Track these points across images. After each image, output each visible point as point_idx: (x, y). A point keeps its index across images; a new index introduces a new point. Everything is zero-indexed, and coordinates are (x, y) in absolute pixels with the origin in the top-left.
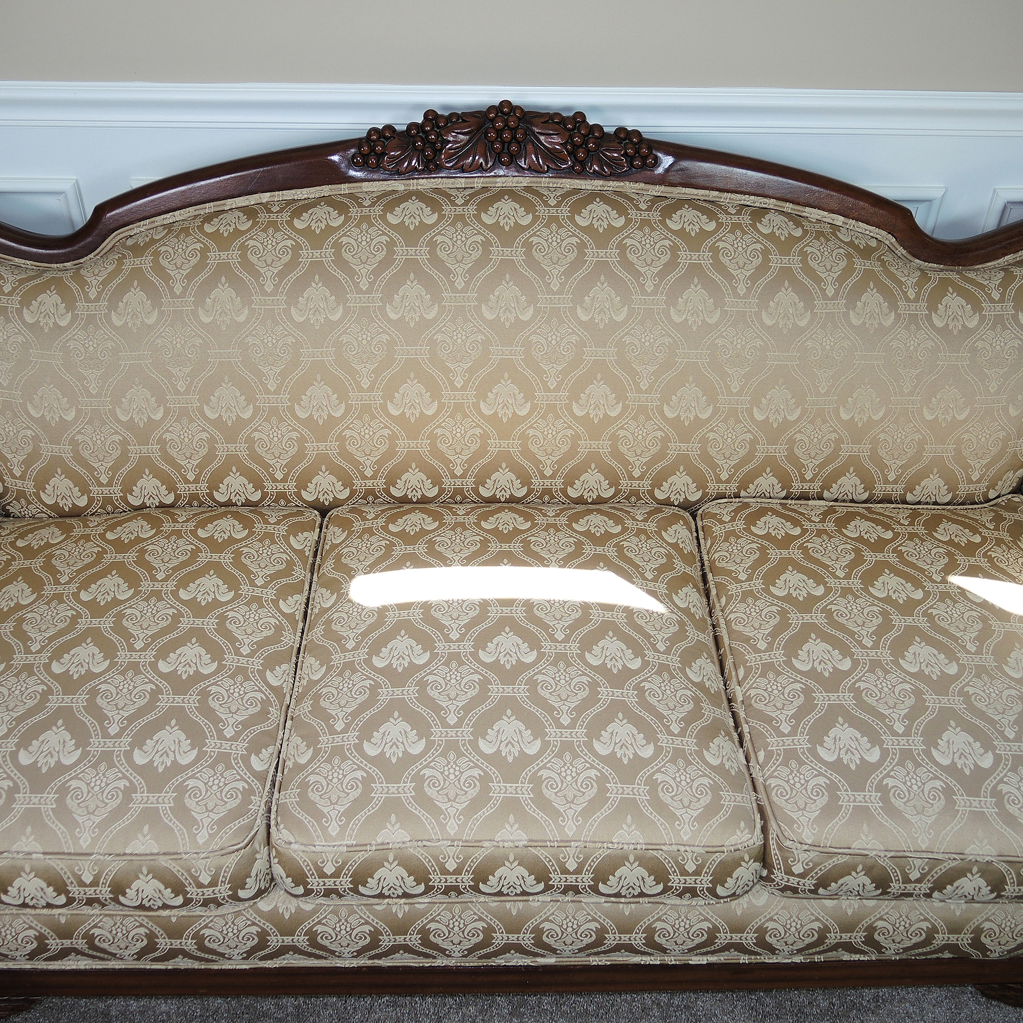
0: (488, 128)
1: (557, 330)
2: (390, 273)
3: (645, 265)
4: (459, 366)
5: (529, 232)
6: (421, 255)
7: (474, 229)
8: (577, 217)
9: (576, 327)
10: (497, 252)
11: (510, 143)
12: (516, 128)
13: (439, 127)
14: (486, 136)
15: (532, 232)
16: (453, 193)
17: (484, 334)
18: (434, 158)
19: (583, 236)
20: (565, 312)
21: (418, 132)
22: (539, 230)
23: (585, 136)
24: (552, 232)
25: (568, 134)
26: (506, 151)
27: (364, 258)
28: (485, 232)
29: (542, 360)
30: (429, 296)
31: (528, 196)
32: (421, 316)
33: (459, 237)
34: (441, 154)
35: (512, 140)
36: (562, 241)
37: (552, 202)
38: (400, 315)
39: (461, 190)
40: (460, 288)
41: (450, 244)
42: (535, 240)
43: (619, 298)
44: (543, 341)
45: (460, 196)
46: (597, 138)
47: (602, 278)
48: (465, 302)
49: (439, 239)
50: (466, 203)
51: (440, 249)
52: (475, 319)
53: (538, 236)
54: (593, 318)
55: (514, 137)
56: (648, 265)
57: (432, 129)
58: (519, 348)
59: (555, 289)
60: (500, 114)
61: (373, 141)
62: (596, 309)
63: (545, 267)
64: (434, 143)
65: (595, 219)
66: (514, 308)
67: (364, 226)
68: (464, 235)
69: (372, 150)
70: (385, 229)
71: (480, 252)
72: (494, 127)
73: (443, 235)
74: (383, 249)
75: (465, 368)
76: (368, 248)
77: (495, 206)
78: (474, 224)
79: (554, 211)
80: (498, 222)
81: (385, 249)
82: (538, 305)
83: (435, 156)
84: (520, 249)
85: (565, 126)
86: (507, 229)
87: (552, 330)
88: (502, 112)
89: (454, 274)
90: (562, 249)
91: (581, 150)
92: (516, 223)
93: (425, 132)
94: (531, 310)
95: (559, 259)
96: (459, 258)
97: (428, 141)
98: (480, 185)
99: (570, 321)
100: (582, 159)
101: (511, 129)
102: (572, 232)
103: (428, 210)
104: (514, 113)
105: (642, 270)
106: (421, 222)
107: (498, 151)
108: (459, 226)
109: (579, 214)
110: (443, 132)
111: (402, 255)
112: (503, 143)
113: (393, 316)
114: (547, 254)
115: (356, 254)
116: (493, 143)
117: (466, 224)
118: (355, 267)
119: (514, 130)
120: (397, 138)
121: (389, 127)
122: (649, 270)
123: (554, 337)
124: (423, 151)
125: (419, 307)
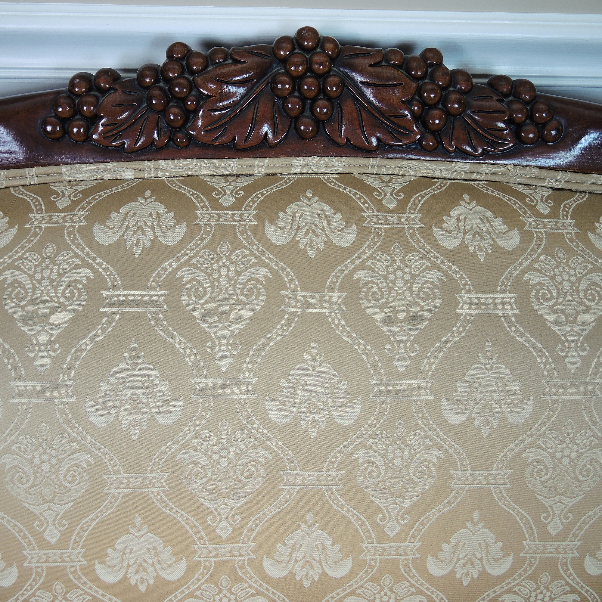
0: (278, 74)
1: (404, 441)
2: (92, 340)
3: (564, 321)
4: (224, 504)
5: (353, 262)
6: (152, 306)
7: (252, 254)
8: (437, 233)
9: (438, 435)
10: (294, 300)
11: (314, 100)
12: (325, 75)
13: (192, 72)
14: (274, 89)
15: (358, 262)
16: (217, 184)
17: (269, 449)
18: (184, 125)
19: (450, 268)
20: (419, 410)
21: (157, 81)
22: (370, 258)
23: (443, 89)
24: (394, 261)
25: (414, 85)
26: (307, 113)
27: (44, 311)
28: (271, 259)
29: (375, 492)
30: (166, 383)
31: (347, 190)
32: (152, 421)
33: (224, 270)
34: (196, 118)
35: (317, 95)
36: (414, 277)
37: (390, 202)
38: (110, 419)
39: (231, 179)
40: (224, 368)
41: (207, 283)
42: (363, 276)
43: (518, 384)
44: (378, 460)
45: (229, 189)
46: (462, 92)
47: (489, 347)
48: (234, 393)
49: (187, 274)
50: (238, 205)
51: (188, 294)
52: (252, 424)
53: (370, 268)
54: (470, 419)
55: (322, 91)
56: (569, 322)
57: (180, 76)
58: (334, 472)
59: (402, 369)
60: (297, 51)
61: (78, 95)
62: (475, 403)
63: (384, 328)
64: (184, 100)
65: (469, 235)
66: (326, 403)
67: (50, 249)
68: (232, 267)
69: (77, 111)
70: (88, 255)
71: (262, 300)
72: (288, 72)
73: (193, 266)
74: (80, 295)
75: (236, 506)
76: (52, 292)
77: (291, 209)
78: (252, 244)
79: (395, 220)
80: (295, 242)
81: (84, 293)
82: (371, 398)
83: (186, 121)
84: (336, 294)
85: (408, 71)
86: (312, 254)
87: (394, 441)
88: (302, 47)
89: (213, 343)
90: (415, 293)
91: (436, 112)
92: (328, 243)
93: (168, 80)
94: (357, 407)
95: (409, 312)
96: (223, 309)
97: (174, 97)
98: (263, 171)
99: (428, 424)
100: (436, 128)
101: (317, 76)
102: (429, 260)
103: (169, 217)
104: (323, 49)
105: (560, 331)
106: (155, 241)
107: (294, 113)
108: (224, 248)
109: (440, 224)
110: (199, 80)
111: (116, 306)
112: (303, 99)
113: (98, 420)
114: (386, 303)
115: (30, 303)
116: (285, 100)
117: (236, 245)
118: (25, 329)
119: (322, 77)
120: (120, 91)
121: (106, 73)
122: (572, 330)
123: (398, 453)
124: (164, 112)
125: (147, 404)
